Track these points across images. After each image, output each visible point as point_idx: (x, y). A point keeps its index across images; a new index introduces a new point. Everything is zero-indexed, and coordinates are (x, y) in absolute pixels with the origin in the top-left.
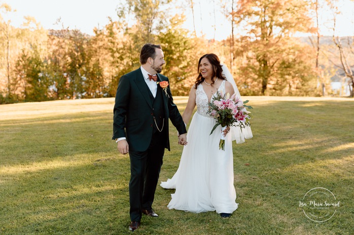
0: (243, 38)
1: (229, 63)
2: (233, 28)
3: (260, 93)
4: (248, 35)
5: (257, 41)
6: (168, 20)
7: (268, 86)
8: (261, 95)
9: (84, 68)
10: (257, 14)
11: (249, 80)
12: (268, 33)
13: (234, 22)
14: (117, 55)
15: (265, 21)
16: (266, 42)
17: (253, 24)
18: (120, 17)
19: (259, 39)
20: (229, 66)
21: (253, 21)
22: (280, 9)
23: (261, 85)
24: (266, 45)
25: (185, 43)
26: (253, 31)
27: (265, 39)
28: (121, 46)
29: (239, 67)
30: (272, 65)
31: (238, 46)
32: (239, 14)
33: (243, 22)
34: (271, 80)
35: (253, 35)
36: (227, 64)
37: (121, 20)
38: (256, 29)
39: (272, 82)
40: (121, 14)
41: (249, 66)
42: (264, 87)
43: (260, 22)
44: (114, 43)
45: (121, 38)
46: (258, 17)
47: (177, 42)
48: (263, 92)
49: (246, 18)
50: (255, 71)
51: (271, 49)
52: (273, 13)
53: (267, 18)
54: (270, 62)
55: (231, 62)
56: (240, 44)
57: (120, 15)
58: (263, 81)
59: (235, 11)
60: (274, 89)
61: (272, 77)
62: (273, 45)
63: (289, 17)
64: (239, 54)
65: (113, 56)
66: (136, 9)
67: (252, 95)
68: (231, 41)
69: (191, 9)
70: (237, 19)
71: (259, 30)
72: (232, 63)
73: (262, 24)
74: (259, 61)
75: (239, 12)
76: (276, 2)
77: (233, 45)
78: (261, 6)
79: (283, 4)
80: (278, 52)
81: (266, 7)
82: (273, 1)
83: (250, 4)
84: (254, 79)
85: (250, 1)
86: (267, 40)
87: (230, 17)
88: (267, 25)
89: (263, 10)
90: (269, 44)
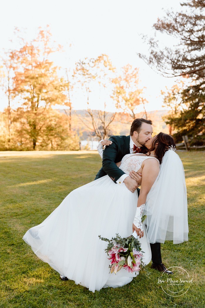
1: (8, 127)
3: (32, 149)
4: (22, 107)
5: (28, 112)
7: (37, 144)
8: (33, 150)
10: (28, 91)
11: (23, 139)
12: (36, 106)
15: (34, 97)
16: (35, 112)
17: (25, 99)
19: (29, 109)
20: (8, 129)
21: (25, 97)
22: (45, 88)
23: (32, 143)
24: (36, 114)
26: (25, 104)
27: (34, 110)
29: (15, 130)
30: (39, 128)
31: (14, 115)
33: (17, 97)
34: (39, 139)
35: (25, 107)
36: (6, 128)
38: (27, 102)
39: (40, 141)
41: (23, 130)
42: (35, 144)
43: (30, 98)
46: (29, 93)
48: (34, 148)
49: (20, 94)
50: (28, 133)
51: (39, 117)
52: (40, 90)
53: (36, 95)
54: (38, 126)
55: (9, 126)
56: (16, 113)
58: (34, 140)
59: (12, 88)
60: (41, 146)
61: (39, 137)
62: (40, 114)
63: (53, 93)
64: (15, 120)
67: (27, 151)
68: (8, 111)
70: (12, 94)
71: (30, 103)
72: (10, 127)
73: (31, 100)
74: (30, 125)
75: (15, 89)
76: (42, 83)
77: (10, 113)
78: (30, 85)
79: (47, 84)
80: (44, 119)
81: (35, 86)
82: (39, 82)
83: (23, 84)
84: (27, 139)
85: (23, 81)
86: (36, 110)
87: (8, 93)
88: (35, 100)
89: (32, 88)
90: (37, 114)
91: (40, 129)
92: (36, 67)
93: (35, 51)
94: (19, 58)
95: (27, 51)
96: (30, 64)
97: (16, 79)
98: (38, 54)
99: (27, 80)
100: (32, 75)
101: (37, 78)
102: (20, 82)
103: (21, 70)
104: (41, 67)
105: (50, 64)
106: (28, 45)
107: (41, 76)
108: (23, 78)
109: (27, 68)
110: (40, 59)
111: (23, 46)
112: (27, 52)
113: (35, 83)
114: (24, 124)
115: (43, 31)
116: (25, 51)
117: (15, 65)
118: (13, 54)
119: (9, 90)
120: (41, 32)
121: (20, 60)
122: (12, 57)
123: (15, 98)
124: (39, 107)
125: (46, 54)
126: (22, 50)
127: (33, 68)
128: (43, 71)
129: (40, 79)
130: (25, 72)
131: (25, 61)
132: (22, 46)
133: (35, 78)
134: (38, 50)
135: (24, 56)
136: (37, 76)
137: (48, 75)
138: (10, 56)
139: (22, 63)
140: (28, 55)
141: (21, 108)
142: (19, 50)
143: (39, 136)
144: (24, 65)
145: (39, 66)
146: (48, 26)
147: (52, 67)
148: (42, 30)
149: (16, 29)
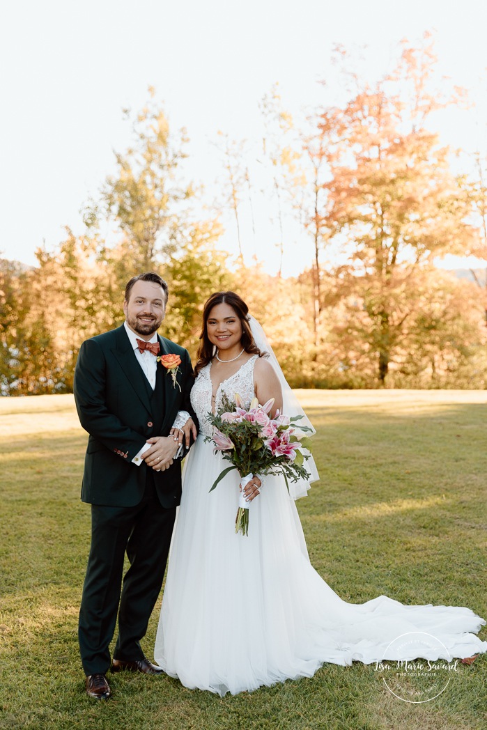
0: (339, 270)
1: (312, 319)
2: (317, 250)
3: (376, 380)
4: (350, 263)
5: (368, 277)
6: (186, 233)
7: (391, 366)
8: (378, 388)
9: (13, 332)
10: (366, 219)
11: (352, 354)
12: (391, 259)
13: (319, 238)
14: (82, 304)
15: (383, 235)
16: (386, 277)
17: (359, 241)
18: (88, 224)
19: (371, 271)
20: (311, 325)
21: (360, 235)
22: (415, 209)
23: (377, 365)
24: (388, 283)
25: (221, 278)
26: (359, 255)
27: (384, 271)
29: (331, 328)
30: (397, 323)
31: (329, 285)
32: (336, 220)
33: (337, 236)
34: (396, 354)
35: (358, 262)
36: (307, 322)
37: (91, 232)
38: (365, 250)
39: (399, 359)
40: (91, 221)
41: (351, 326)
42: (384, 368)
43: (374, 237)
44: (75, 279)
45: (92, 269)
46: (370, 225)
47: (205, 277)
48: (382, 377)
49: (346, 229)
50: (366, 336)
51: (397, 291)
52: (401, 217)
53: (388, 230)
54: (395, 317)
55: (315, 318)
56: (333, 281)
57: (89, 221)
58: (381, 357)
59: (323, 213)
60: (403, 371)
61: (398, 349)
62: (400, 282)
63: (433, 226)
64: (331, 300)
65: (73, 305)
66: (122, 211)
68: (314, 276)
69: (233, 211)
70: (326, 231)
71: (372, 252)
72: (317, 320)
73: (375, 243)
74: (372, 314)
75: (332, 216)
76: (406, 196)
77: (317, 283)
78: (374, 203)
79: (420, 199)
80: (412, 296)
81: (385, 206)
82: (400, 193)
83: (354, 200)
84: (363, 352)
85: (353, 193)
86: (388, 272)
87: (313, 227)
88: (388, 242)
89: (380, 212)
90: (392, 282)
91: (400, 324)
92: (390, 151)
93: (389, 109)
94: (344, 128)
95: (366, 107)
96: (373, 144)
97: (335, 188)
98: (398, 116)
99: (366, 187)
100: (380, 175)
101: (393, 182)
102: (344, 194)
103: (348, 161)
104: (404, 149)
105: (429, 139)
106: (369, 93)
107: (403, 176)
108: (354, 184)
109: (366, 155)
110: (402, 129)
111: (357, 95)
112: (366, 113)
113: (388, 198)
114: (356, 310)
115: (411, 50)
116: (362, 109)
117: (332, 150)
118: (327, 120)
119: (317, 219)
120: (407, 55)
121: (347, 134)
122: (326, 128)
123: (332, 240)
124: (397, 262)
125: (420, 114)
126: (352, 106)
127: (383, 154)
128: (410, 161)
129: (400, 183)
130: (359, 166)
131: (359, 137)
132: (353, 97)
133: (388, 181)
134: (398, 104)
135: (357, 123)
136: (393, 176)
137: (426, 172)
138: (320, 126)
139: (352, 141)
140: (371, 119)
141: (345, 267)
142: (344, 107)
143: (396, 345)
144: (357, 148)
145: (398, 147)
146: (427, 34)
147: (436, 148)
148: (407, 46)
149: (337, 49)
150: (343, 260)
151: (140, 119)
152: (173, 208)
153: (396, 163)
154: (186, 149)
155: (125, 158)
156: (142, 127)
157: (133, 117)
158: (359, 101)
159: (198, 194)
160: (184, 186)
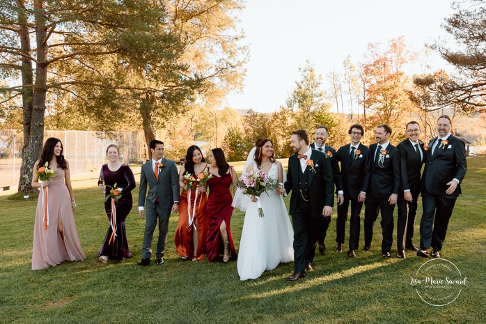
0: (371, 118)
2: (365, 111)
4: (374, 116)
10: (381, 101)
12: (389, 114)
14: (287, 131)
21: (378, 107)
25: (332, 122)
28: (289, 125)
32: (368, 103)
33: (371, 107)
37: (290, 109)
38: (380, 112)
40: (290, 105)
43: (383, 107)
45: (291, 121)
46: (382, 103)
47: (326, 122)
49: (373, 105)
52: (392, 101)
59: (367, 99)
65: (284, 132)
66: (299, 101)
69: (335, 98)
70: (367, 105)
73: (384, 109)
75: (369, 100)
76: (393, 94)
78: (383, 96)
79: (398, 95)
82: (391, 93)
83: (376, 95)
87: (363, 103)
92: (388, 79)
93: (388, 63)
95: (380, 63)
98: (391, 66)
100: (385, 87)
101: (388, 89)
105: (401, 74)
106: (381, 58)
107: (392, 87)
109: (380, 79)
110: (392, 71)
117: (368, 78)
118: (367, 68)
119: (364, 101)
120: (394, 45)
122: (366, 72)
123: (369, 108)
126: (375, 63)
130: (377, 84)
131: (378, 74)
132: (376, 60)
134: (391, 61)
135: (377, 69)
136: (389, 87)
137: (400, 85)
138: (364, 71)
139: (375, 75)
142: (372, 63)
144: (377, 78)
145: (391, 77)
146: (400, 38)
147: (403, 77)
148: (394, 42)
149: (370, 45)
150: (372, 115)
151: (305, 71)
152: (315, 99)
153: (390, 83)
154: (321, 81)
155: (300, 84)
156: (305, 74)
157: (302, 70)
158: (378, 62)
159: (324, 95)
160: (319, 92)
